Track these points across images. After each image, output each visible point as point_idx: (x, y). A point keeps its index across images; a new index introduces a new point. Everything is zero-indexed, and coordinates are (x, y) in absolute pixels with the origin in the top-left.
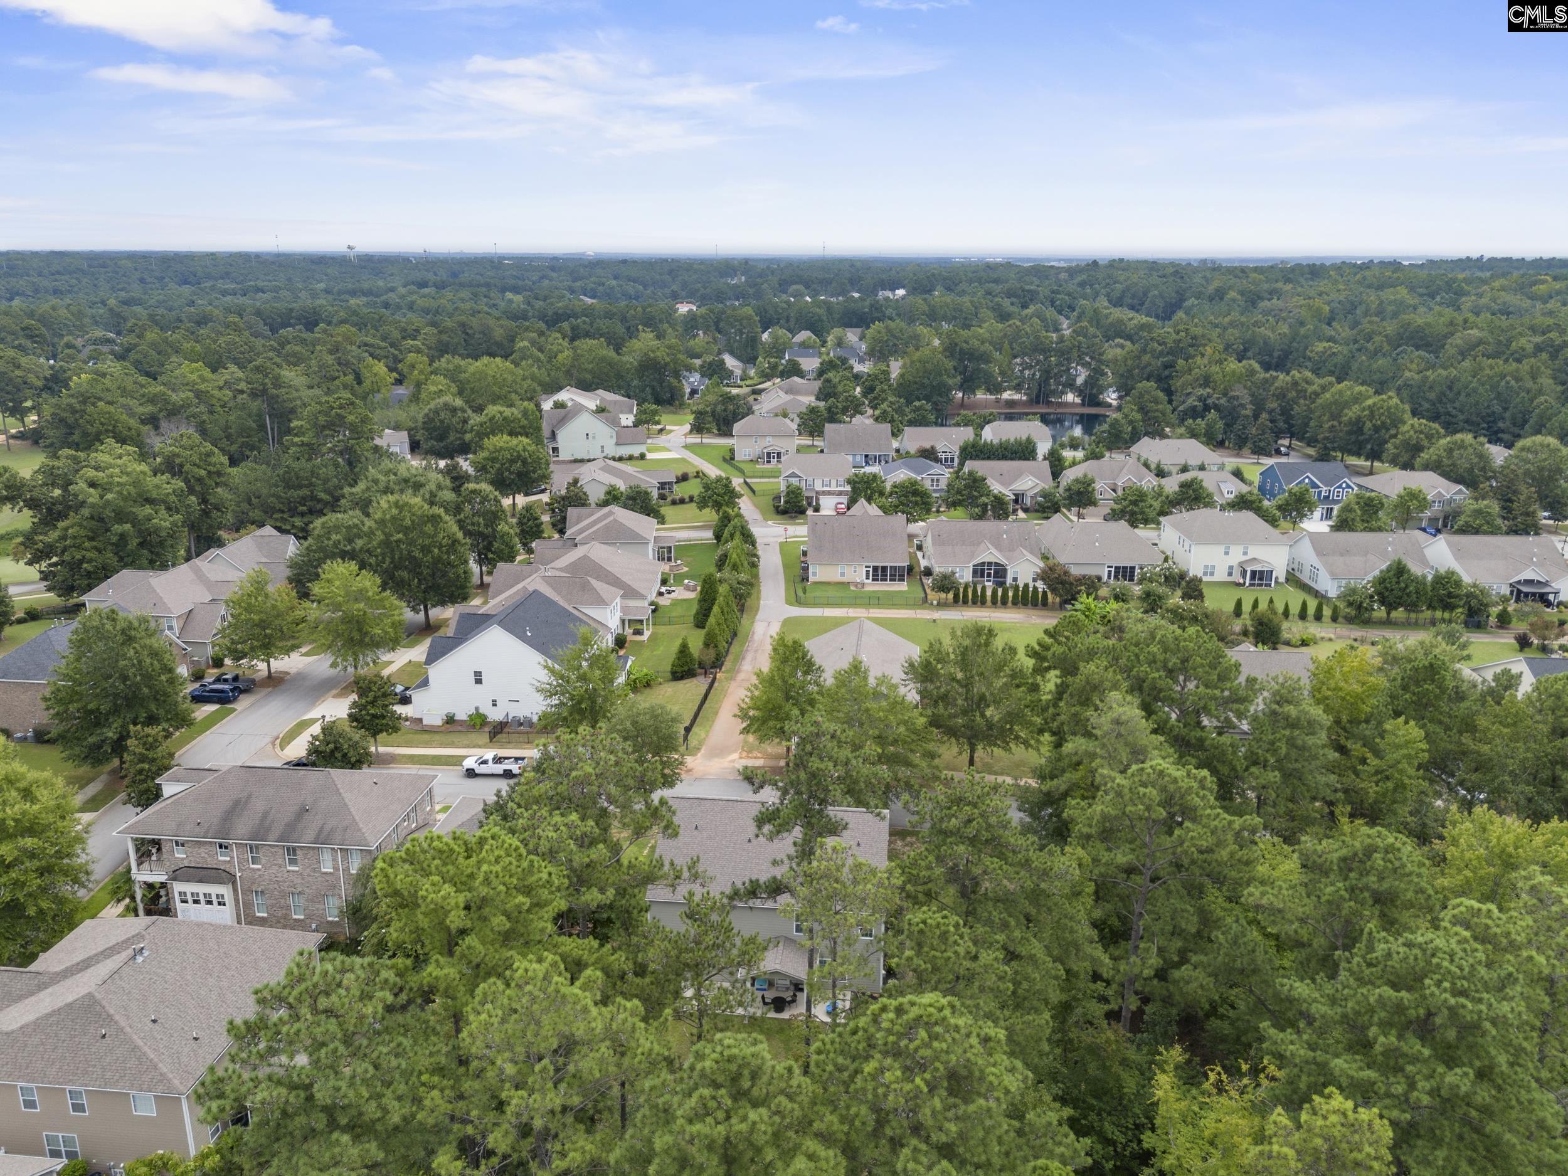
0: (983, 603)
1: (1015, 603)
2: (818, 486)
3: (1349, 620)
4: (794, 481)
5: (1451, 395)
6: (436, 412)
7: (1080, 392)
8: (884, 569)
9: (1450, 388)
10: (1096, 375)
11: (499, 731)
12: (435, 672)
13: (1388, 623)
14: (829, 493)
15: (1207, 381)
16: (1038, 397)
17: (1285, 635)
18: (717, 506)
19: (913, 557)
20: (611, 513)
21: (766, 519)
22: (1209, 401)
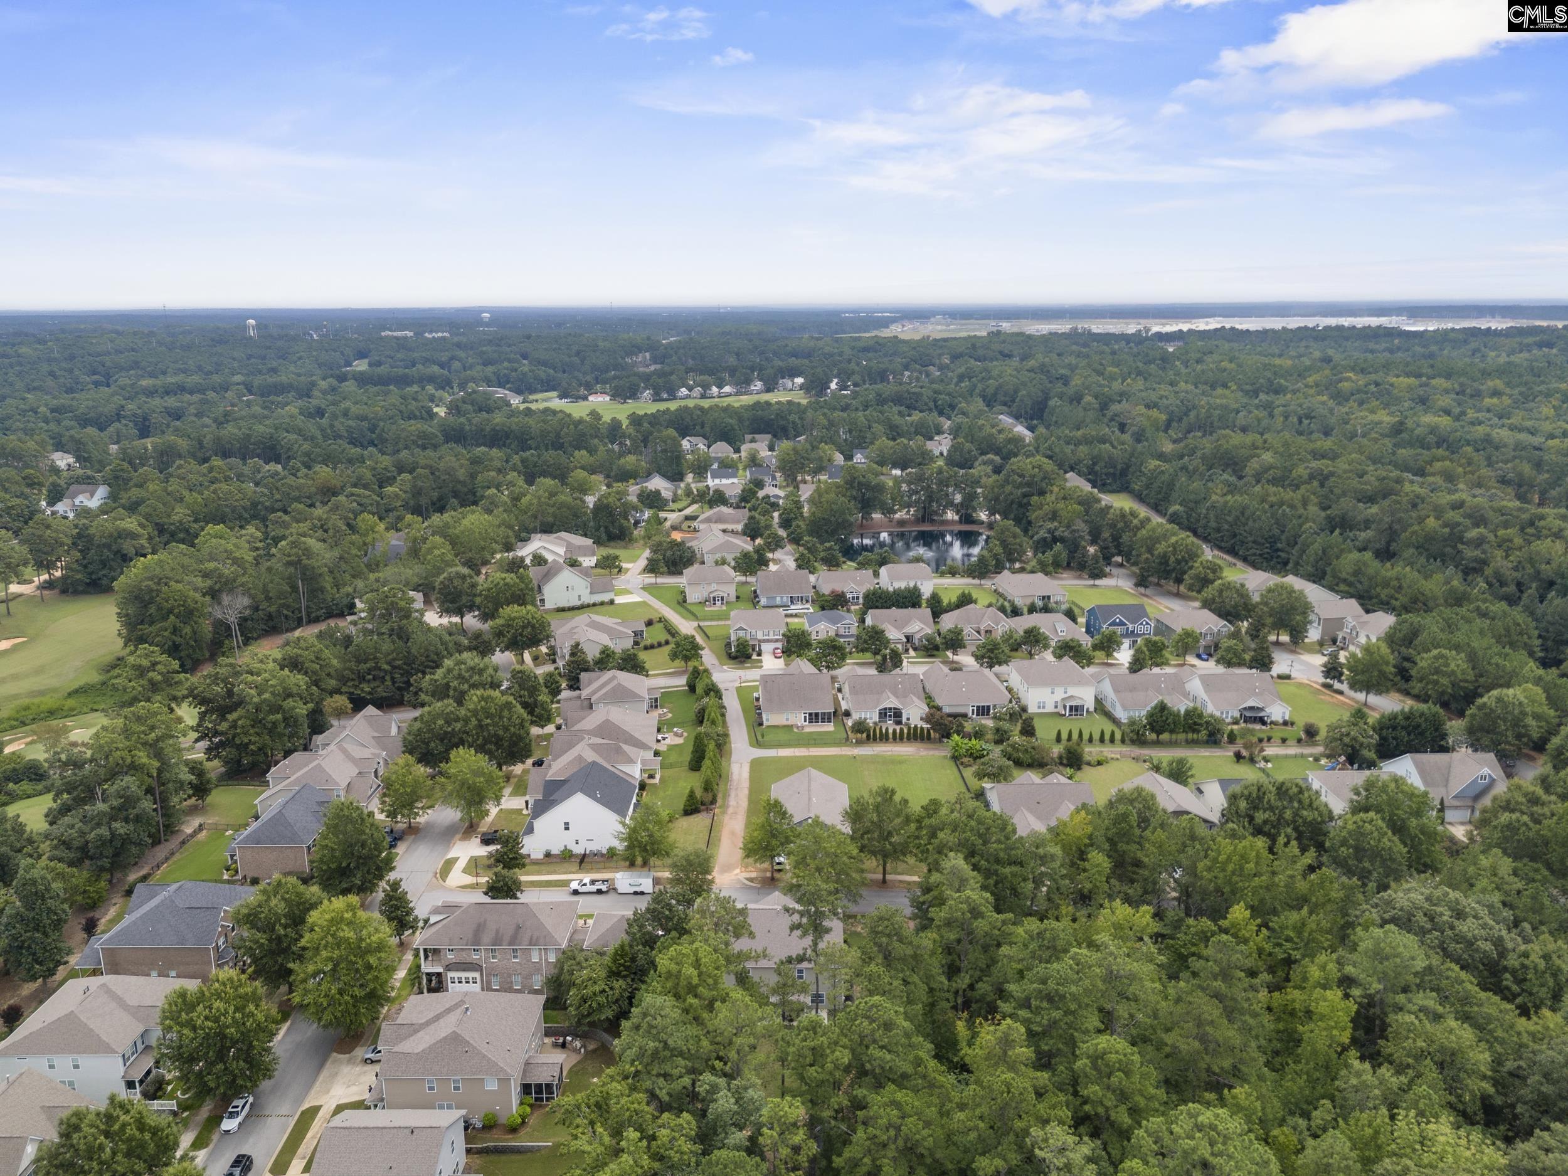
0: (887, 739)
1: (909, 739)
2: (760, 636)
3: (1133, 742)
4: (741, 634)
5: (1243, 520)
6: (450, 579)
7: (957, 509)
8: (817, 714)
9: (1243, 514)
10: (970, 498)
11: (583, 861)
12: (538, 824)
13: (1158, 743)
14: (768, 641)
15: (1054, 516)
16: (923, 517)
17: (1087, 758)
18: (687, 659)
19: (836, 700)
20: (614, 678)
21: (722, 664)
22: (1057, 534)
